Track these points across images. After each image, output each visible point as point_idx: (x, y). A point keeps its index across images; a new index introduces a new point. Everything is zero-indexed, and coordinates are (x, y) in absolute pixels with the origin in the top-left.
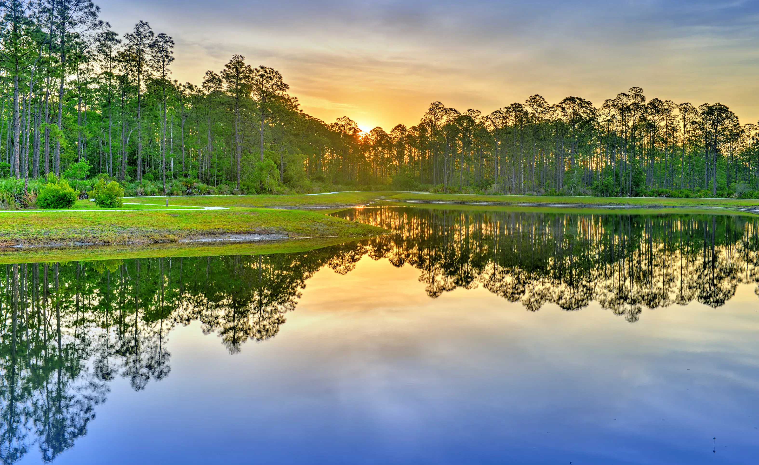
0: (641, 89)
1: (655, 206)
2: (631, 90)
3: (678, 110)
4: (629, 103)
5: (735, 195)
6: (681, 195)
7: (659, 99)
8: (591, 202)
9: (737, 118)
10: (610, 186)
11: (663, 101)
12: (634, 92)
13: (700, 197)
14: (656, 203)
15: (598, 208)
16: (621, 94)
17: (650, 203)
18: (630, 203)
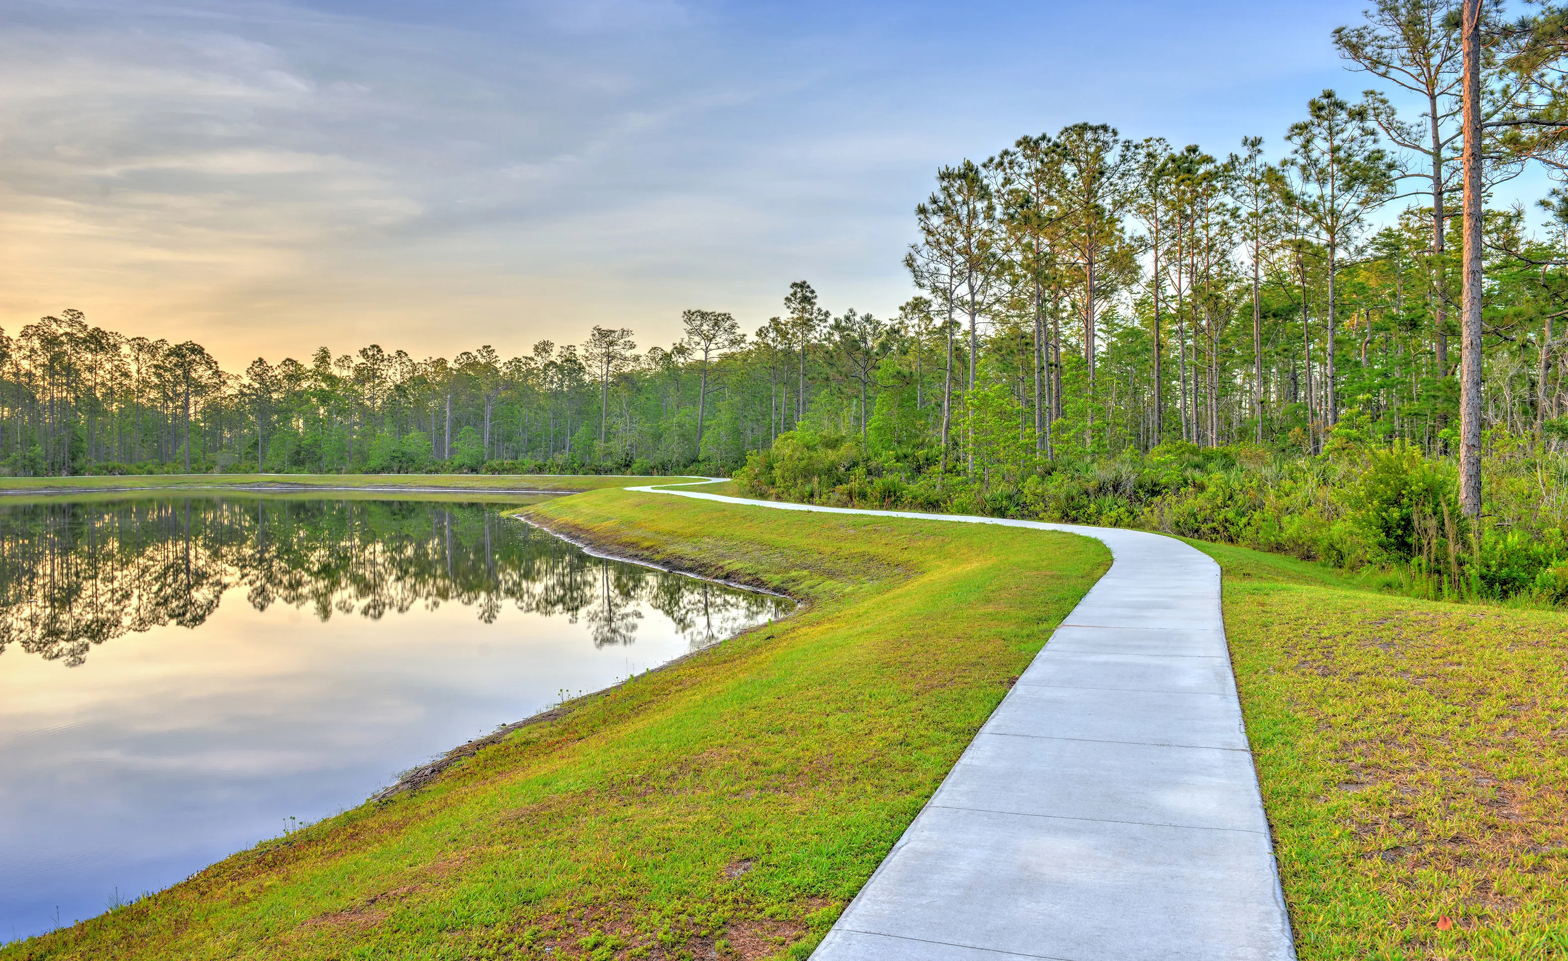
0: (81, 313)
1: (115, 489)
2: (65, 314)
3: (128, 347)
4: (61, 331)
5: (217, 468)
6: (141, 470)
7: (102, 330)
8: (15, 486)
9: (216, 363)
10: (39, 460)
11: (107, 332)
12: (70, 317)
13: (168, 473)
14: (116, 483)
15: (27, 494)
16: (49, 318)
17: (108, 484)
18: (78, 486)
